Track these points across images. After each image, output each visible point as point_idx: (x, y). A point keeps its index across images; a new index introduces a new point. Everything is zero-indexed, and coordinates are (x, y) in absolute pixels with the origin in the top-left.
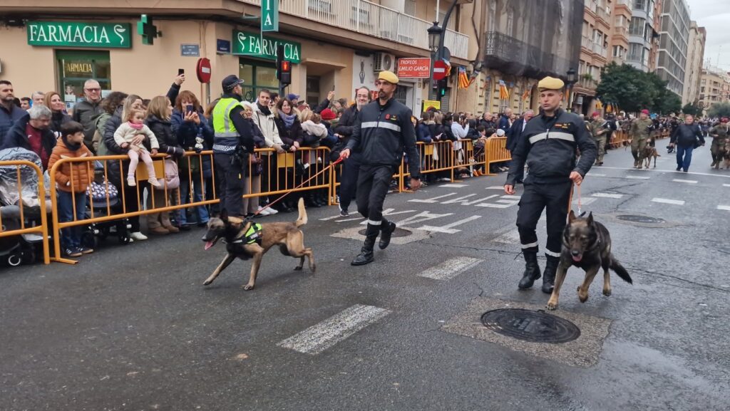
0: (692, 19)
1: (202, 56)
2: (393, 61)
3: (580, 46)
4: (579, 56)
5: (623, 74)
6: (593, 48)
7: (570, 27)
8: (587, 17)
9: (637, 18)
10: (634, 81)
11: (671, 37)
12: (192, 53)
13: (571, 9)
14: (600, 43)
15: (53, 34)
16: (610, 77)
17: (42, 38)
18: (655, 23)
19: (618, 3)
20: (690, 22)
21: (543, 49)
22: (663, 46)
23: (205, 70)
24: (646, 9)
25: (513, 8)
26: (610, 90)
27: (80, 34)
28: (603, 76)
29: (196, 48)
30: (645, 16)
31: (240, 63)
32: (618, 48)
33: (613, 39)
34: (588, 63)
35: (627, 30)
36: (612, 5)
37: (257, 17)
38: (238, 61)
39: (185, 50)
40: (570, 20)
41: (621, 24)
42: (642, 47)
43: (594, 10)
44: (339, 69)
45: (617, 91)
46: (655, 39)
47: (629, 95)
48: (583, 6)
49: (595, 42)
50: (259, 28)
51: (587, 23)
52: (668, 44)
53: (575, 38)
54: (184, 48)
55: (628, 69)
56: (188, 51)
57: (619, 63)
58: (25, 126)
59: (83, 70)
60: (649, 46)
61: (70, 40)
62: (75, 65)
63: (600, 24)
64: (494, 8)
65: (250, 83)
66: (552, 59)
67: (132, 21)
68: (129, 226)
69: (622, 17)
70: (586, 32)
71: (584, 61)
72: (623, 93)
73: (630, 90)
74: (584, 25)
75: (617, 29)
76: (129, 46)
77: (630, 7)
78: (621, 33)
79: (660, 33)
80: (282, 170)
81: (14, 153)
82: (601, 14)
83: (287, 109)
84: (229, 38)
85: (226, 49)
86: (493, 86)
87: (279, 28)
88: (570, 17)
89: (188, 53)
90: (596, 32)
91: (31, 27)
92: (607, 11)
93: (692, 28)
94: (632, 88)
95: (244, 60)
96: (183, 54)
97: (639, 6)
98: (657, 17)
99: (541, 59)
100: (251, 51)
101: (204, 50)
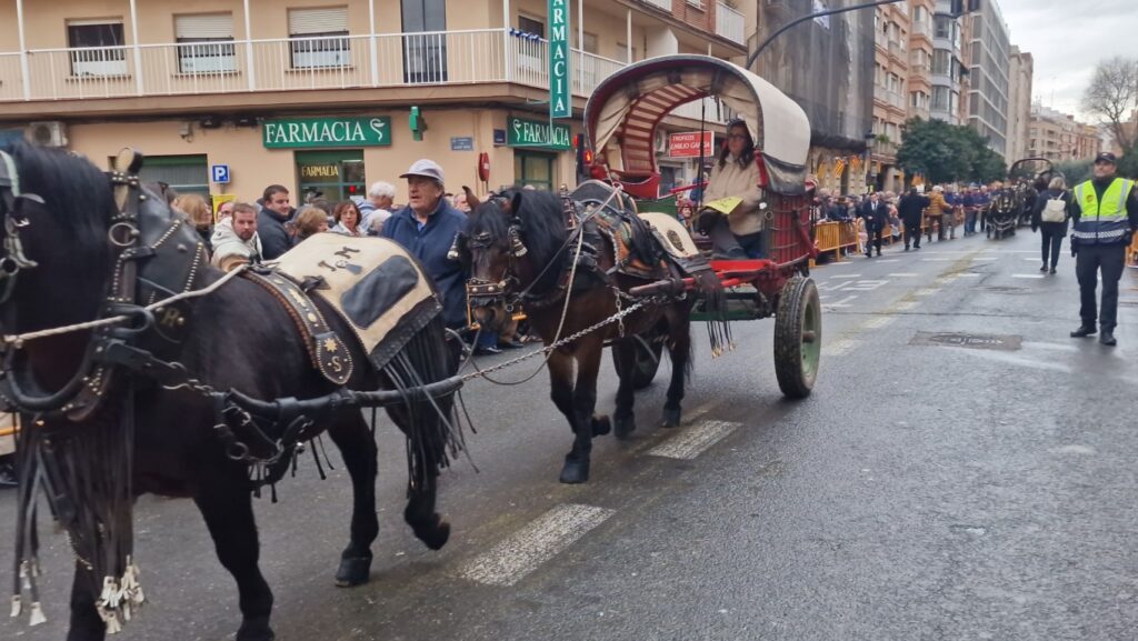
0: (1012, 43)
1: (479, 151)
2: (664, 138)
3: (873, 98)
4: (872, 112)
5: (932, 132)
6: (888, 97)
7: (860, 73)
8: (879, 58)
9: (940, 51)
10: (947, 140)
11: (984, 71)
12: (463, 146)
13: (860, 49)
14: (895, 91)
15: (295, 133)
16: (914, 137)
17: (280, 139)
18: (962, 55)
19: (914, 32)
20: (1009, 46)
21: (829, 107)
22: (975, 86)
23: (485, 166)
24: (950, 38)
25: (791, 57)
26: (916, 154)
27: (329, 133)
28: (904, 136)
29: (469, 141)
30: (950, 48)
31: (515, 156)
32: (919, 95)
33: (910, 82)
34: (882, 120)
35: (928, 69)
36: (906, 37)
37: (544, 102)
38: (511, 154)
39: (456, 144)
40: (860, 65)
41: (920, 62)
42: (948, 91)
43: (886, 47)
45: (925, 156)
46: (965, 77)
47: (942, 161)
48: (874, 43)
49: (889, 89)
50: (548, 114)
51: (878, 64)
52: (982, 83)
53: (867, 88)
54: (453, 141)
55: (937, 124)
56: (459, 145)
57: (925, 118)
59: (327, 174)
60: (957, 88)
61: (316, 140)
62: (316, 169)
63: (894, 65)
64: (770, 58)
66: (841, 119)
67: (393, 114)
69: (920, 52)
70: (880, 77)
71: (877, 118)
72: (934, 158)
73: (943, 153)
74: (876, 69)
75: (915, 68)
76: (387, 143)
77: (930, 37)
78: (921, 73)
79: (969, 66)
82: (894, 51)
84: (504, 127)
85: (501, 139)
87: (573, 114)
88: (859, 59)
89: (460, 147)
90: (890, 76)
91: (268, 126)
92: (902, 45)
93: (1014, 56)
94: (946, 150)
95: (518, 152)
96: (455, 149)
97: (941, 34)
98: (965, 46)
99: (829, 121)
100: (525, 140)
101: (480, 143)
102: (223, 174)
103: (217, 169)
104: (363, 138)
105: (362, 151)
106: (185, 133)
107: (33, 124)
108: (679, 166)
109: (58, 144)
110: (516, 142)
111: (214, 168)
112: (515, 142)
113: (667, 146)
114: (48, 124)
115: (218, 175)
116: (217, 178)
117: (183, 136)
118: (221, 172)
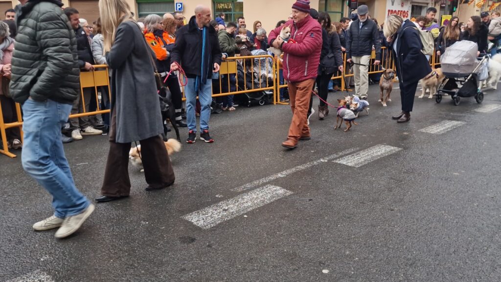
58: (254, 39)
59: (226, 7)
62: (222, 5)
81: (259, 52)
86: (487, 2)
103: (178, 5)
108: (426, 5)
111: (177, 4)
115: (178, 7)
116: (178, 9)
118: (179, 6)
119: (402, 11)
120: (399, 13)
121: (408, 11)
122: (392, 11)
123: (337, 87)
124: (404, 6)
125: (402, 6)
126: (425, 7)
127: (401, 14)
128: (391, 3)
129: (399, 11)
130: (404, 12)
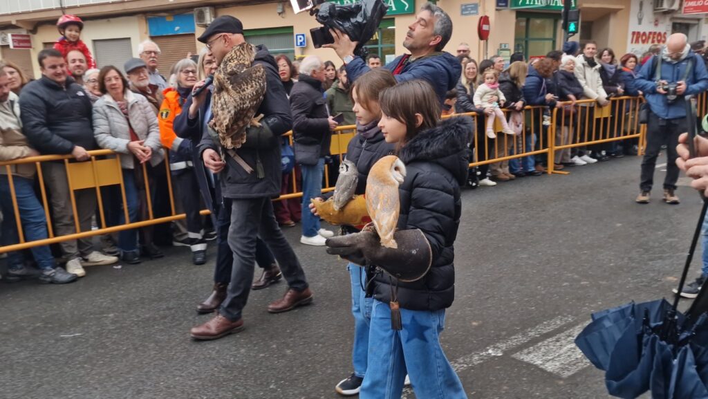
1: (481, 14)
12: (472, 12)
23: (485, 27)
29: (475, 7)
31: (517, 17)
38: (513, 16)
39: (464, 10)
44: (615, 11)
54: (463, 7)
56: (467, 10)
65: (524, 36)
68: (479, 173)
76: (413, 11)
80: (598, 120)
83: (607, 59)
85: (504, 4)
89: (467, 12)
95: (519, 14)
96: (462, 14)
100: (528, 3)
101: (484, 8)
102: (302, 41)
103: (299, 37)
104: (394, 9)
105: (394, 19)
106: (280, 11)
107: (195, 9)
108: (696, 22)
109: (209, 22)
110: (519, 6)
111: (297, 36)
112: (516, 4)
113: (681, 5)
114: (203, 9)
115: (299, 41)
116: (299, 44)
117: (280, 14)
118: (300, 39)
119: (655, 33)
120: (651, 36)
121: (665, 33)
122: (639, 33)
123: (541, 168)
124: (660, 25)
125: (656, 25)
126: (695, 25)
127: (654, 37)
128: (637, 21)
129: (650, 33)
130: (660, 34)
